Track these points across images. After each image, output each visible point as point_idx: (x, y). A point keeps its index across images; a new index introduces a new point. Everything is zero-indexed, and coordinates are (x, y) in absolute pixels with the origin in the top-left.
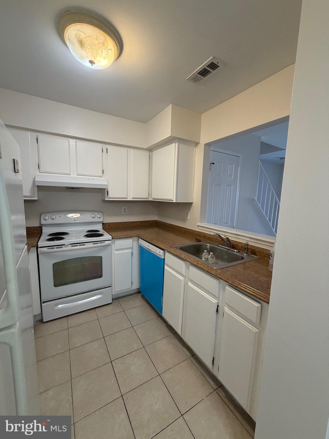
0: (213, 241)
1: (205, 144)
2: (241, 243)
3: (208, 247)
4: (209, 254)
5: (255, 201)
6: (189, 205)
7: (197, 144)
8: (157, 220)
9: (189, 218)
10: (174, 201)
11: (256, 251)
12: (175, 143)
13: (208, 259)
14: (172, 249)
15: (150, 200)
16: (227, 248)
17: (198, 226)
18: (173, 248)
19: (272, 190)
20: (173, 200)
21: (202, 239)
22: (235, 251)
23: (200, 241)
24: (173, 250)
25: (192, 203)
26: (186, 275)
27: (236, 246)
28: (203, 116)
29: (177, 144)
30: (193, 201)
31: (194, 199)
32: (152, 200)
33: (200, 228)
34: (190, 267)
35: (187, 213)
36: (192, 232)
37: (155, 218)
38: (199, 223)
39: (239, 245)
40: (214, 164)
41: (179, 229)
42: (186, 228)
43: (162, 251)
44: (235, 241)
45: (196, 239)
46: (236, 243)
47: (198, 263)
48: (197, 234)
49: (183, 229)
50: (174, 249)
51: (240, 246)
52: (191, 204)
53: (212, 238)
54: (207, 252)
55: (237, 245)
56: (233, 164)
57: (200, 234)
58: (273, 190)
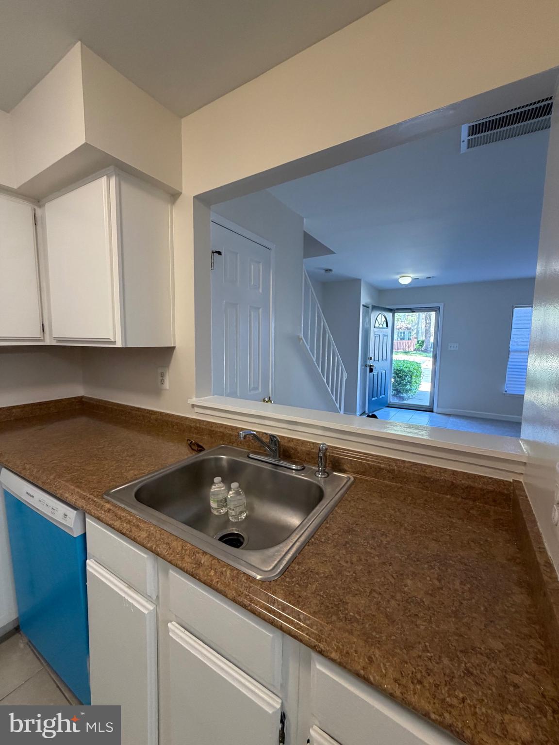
0: (233, 443)
1: (197, 198)
2: (304, 443)
3: (224, 463)
4: (229, 489)
5: (301, 341)
6: (164, 354)
7: (174, 196)
8: (82, 397)
9: (168, 388)
10: (119, 345)
11: (343, 461)
12: (105, 177)
13: (226, 501)
14: (108, 506)
15: (48, 342)
16: (271, 460)
17: (193, 406)
18: (108, 502)
19: (323, 321)
20: (114, 342)
21: (204, 441)
22: (294, 467)
23: (200, 449)
24: (109, 510)
25: (173, 348)
26: (160, 594)
27: (293, 451)
28: (187, 124)
29: (113, 181)
30: (175, 343)
31: (177, 339)
32: (55, 343)
33: (197, 410)
34: (171, 572)
35: (163, 375)
36: (177, 424)
37: (77, 390)
38: (194, 399)
39: (299, 448)
40: (219, 253)
41: (143, 416)
42: (161, 413)
43: (72, 513)
44: (288, 438)
45: (189, 442)
46: (291, 445)
47: (199, 564)
48: (191, 427)
49: (153, 417)
50: (115, 506)
51: (301, 449)
52: (170, 350)
53: (231, 435)
54: (223, 481)
55: (296, 449)
56: (260, 262)
57: (200, 428)
58: (325, 321)
